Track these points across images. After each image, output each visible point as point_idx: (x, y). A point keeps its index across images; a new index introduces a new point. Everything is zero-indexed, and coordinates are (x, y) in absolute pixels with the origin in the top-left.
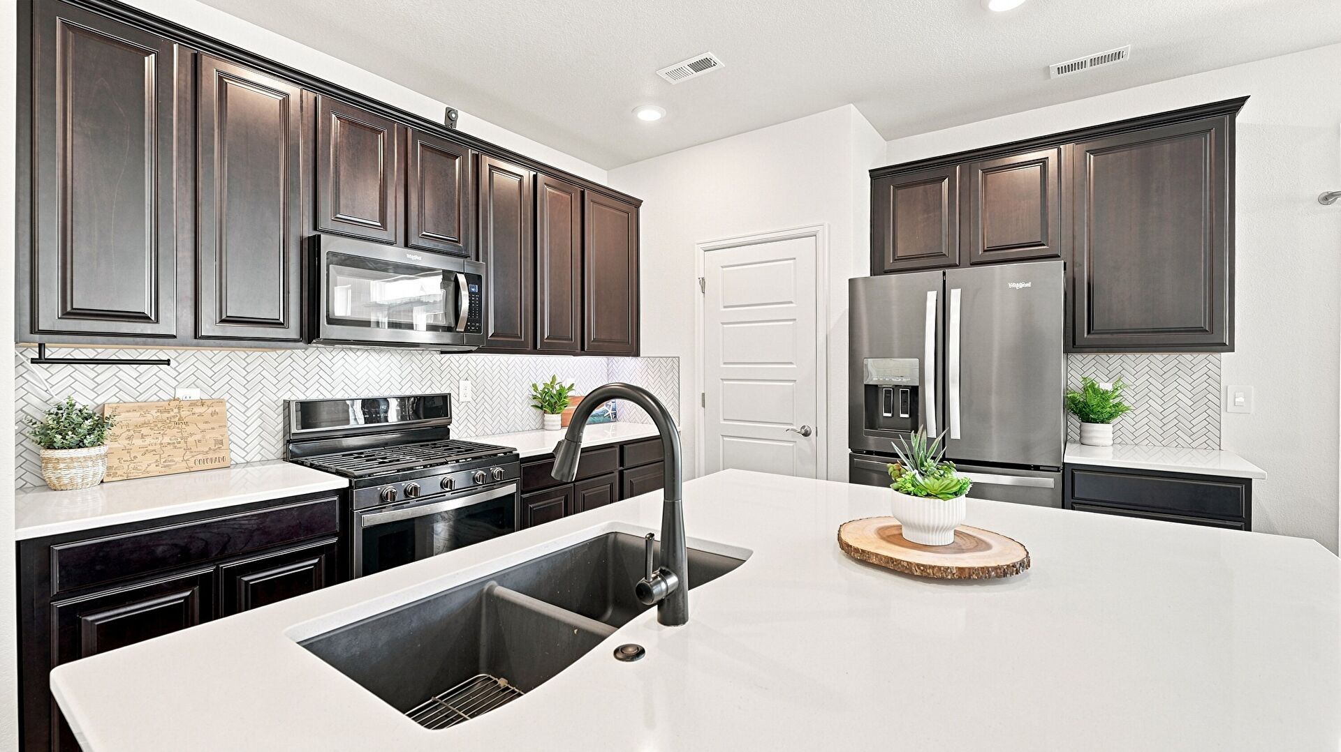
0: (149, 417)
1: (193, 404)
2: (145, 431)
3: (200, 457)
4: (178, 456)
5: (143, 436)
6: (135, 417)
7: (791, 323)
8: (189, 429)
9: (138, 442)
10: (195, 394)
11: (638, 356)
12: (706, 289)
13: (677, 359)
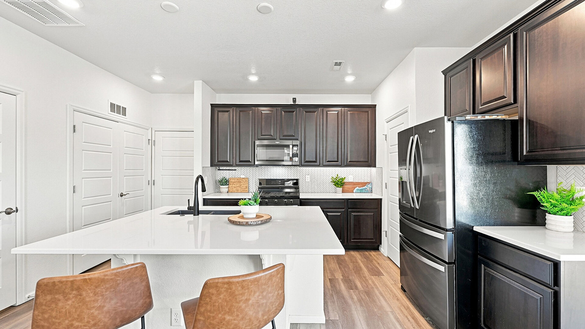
0: (235, 181)
1: (242, 178)
2: (235, 183)
3: (243, 190)
4: (239, 189)
5: (234, 185)
6: (233, 181)
8: (242, 184)
9: (233, 185)
10: (243, 177)
11: (376, 167)
12: (387, 139)
13: (382, 168)
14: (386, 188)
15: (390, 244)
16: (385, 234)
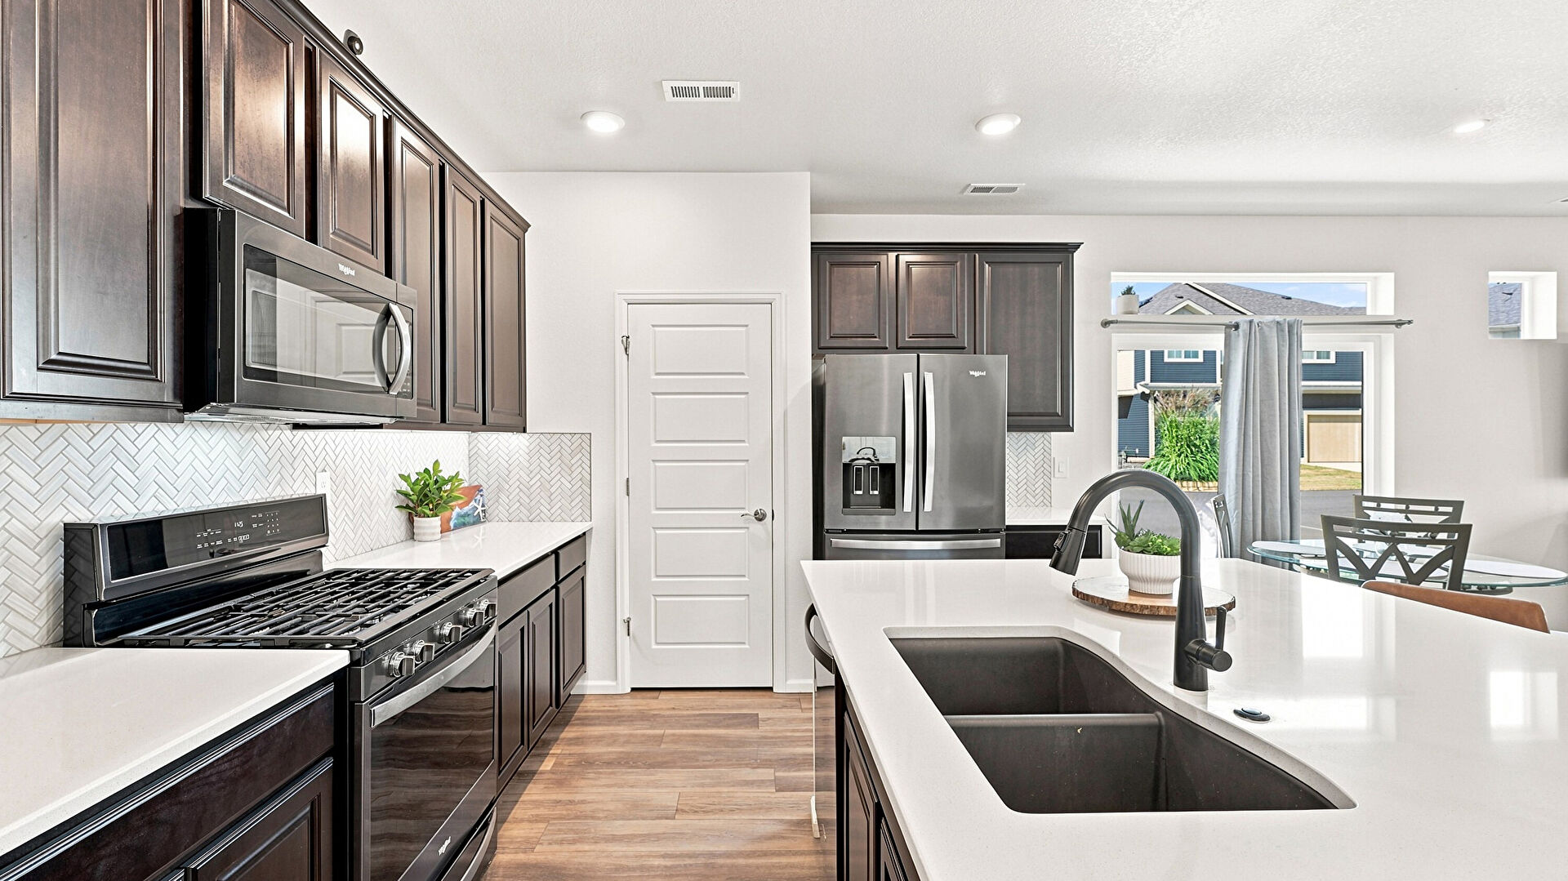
7: (743, 396)
11: (525, 431)
12: (630, 351)
13: (588, 436)
14: (628, 495)
15: (655, 647)
16: (621, 629)
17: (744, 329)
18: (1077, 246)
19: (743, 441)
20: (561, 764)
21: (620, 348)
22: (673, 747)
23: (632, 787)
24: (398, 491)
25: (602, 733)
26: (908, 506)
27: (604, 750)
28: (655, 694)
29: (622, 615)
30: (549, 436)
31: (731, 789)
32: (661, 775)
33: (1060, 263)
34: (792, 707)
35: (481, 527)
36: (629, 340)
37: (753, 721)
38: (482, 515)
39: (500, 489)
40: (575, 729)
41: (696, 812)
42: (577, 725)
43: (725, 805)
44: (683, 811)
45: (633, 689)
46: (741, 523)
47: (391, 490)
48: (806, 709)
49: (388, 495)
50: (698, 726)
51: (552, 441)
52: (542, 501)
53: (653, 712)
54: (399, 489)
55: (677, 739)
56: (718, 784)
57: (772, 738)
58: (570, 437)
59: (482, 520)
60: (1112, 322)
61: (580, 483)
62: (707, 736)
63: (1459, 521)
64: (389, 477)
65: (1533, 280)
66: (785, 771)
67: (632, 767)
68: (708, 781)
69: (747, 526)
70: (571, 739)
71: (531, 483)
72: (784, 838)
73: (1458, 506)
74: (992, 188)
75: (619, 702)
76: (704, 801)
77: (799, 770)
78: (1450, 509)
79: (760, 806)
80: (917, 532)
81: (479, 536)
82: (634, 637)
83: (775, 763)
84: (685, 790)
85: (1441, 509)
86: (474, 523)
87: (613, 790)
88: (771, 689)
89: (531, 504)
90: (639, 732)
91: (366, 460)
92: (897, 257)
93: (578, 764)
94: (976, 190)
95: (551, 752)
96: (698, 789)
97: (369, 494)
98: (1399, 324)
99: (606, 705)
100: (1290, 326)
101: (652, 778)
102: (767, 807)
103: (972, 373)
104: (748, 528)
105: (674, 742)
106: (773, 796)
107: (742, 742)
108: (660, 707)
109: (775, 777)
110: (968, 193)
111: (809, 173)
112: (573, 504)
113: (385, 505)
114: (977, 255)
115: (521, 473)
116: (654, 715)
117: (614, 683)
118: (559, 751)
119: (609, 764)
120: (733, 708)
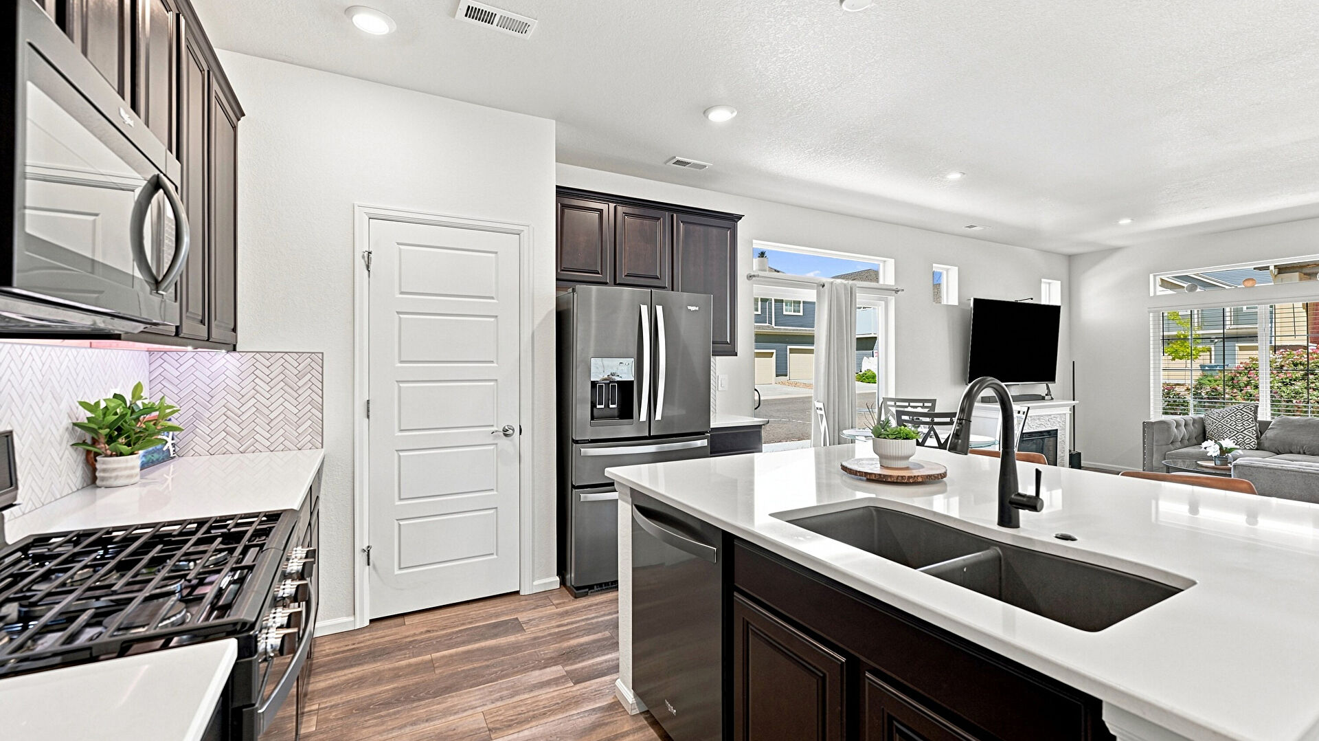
7: (492, 320)
11: (234, 350)
12: (371, 268)
13: (320, 355)
14: (368, 417)
15: (397, 572)
16: (360, 558)
17: (493, 255)
18: (740, 217)
19: (492, 362)
20: (326, 720)
21: (360, 264)
22: (448, 671)
23: (427, 721)
24: (75, 424)
25: (360, 674)
26: (643, 417)
27: (371, 691)
28: (399, 620)
29: (361, 544)
30: (268, 356)
31: (532, 694)
32: (452, 700)
33: (730, 228)
34: (545, 606)
35: (171, 467)
36: (371, 255)
37: (517, 626)
38: (172, 449)
39: (197, 416)
40: (322, 678)
41: (510, 726)
42: (324, 672)
43: (534, 711)
44: (497, 729)
45: (371, 621)
46: (490, 440)
47: (67, 422)
48: (558, 604)
49: (62, 429)
50: (464, 643)
51: (272, 360)
52: (258, 429)
53: (408, 640)
54: (75, 421)
55: (450, 660)
56: (516, 693)
57: (543, 637)
58: (296, 356)
59: (172, 455)
60: (754, 276)
61: (309, 407)
62: (478, 650)
63: (934, 411)
64: (64, 405)
65: (947, 270)
66: (572, 664)
67: (414, 701)
68: (505, 693)
69: (496, 442)
70: (323, 689)
71: (243, 409)
72: (606, 724)
73: (933, 402)
74: (689, 163)
75: (360, 637)
76: (511, 712)
77: (583, 660)
78: (930, 404)
79: (568, 702)
80: (650, 437)
81: (168, 475)
82: (374, 567)
83: (559, 659)
84: (486, 708)
85: (926, 404)
86: (164, 461)
87: (407, 730)
88: (517, 592)
89: (243, 434)
90: (403, 663)
91: (36, 384)
92: (615, 207)
93: (349, 714)
94: (678, 162)
95: (306, 710)
96: (499, 704)
97: (40, 430)
98: (897, 291)
99: (346, 645)
100: (851, 288)
101: (444, 706)
102: (576, 701)
103: (689, 308)
104: (496, 444)
105: (447, 664)
106: (574, 689)
107: (516, 647)
108: (412, 632)
109: (566, 671)
110: (671, 163)
111: (554, 121)
112: (300, 430)
113: (60, 444)
114: (675, 215)
115: (229, 397)
116: (411, 642)
117: (351, 619)
118: (316, 707)
119: (387, 704)
120: (491, 617)
